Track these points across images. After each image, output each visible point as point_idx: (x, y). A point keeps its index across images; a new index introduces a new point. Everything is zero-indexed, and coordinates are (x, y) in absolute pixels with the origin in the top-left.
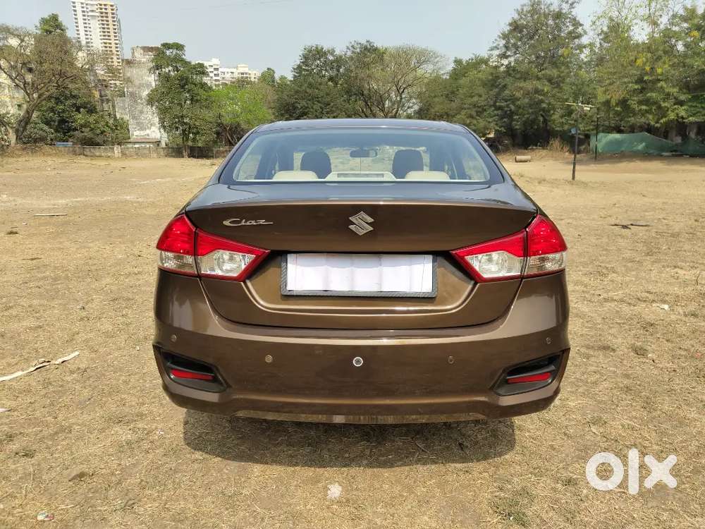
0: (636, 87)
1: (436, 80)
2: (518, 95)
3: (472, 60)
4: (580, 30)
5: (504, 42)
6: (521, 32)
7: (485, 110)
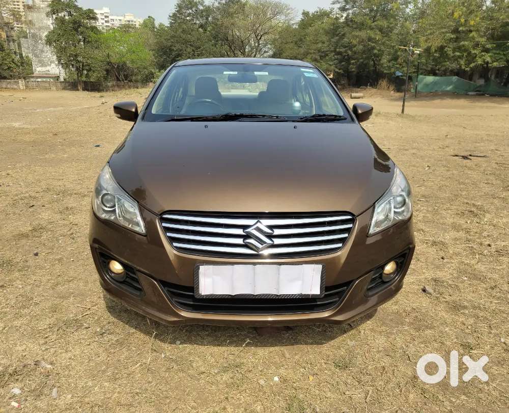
0: (452, 36)
1: (287, 30)
2: (354, 42)
3: (317, 12)
7: (327, 55)
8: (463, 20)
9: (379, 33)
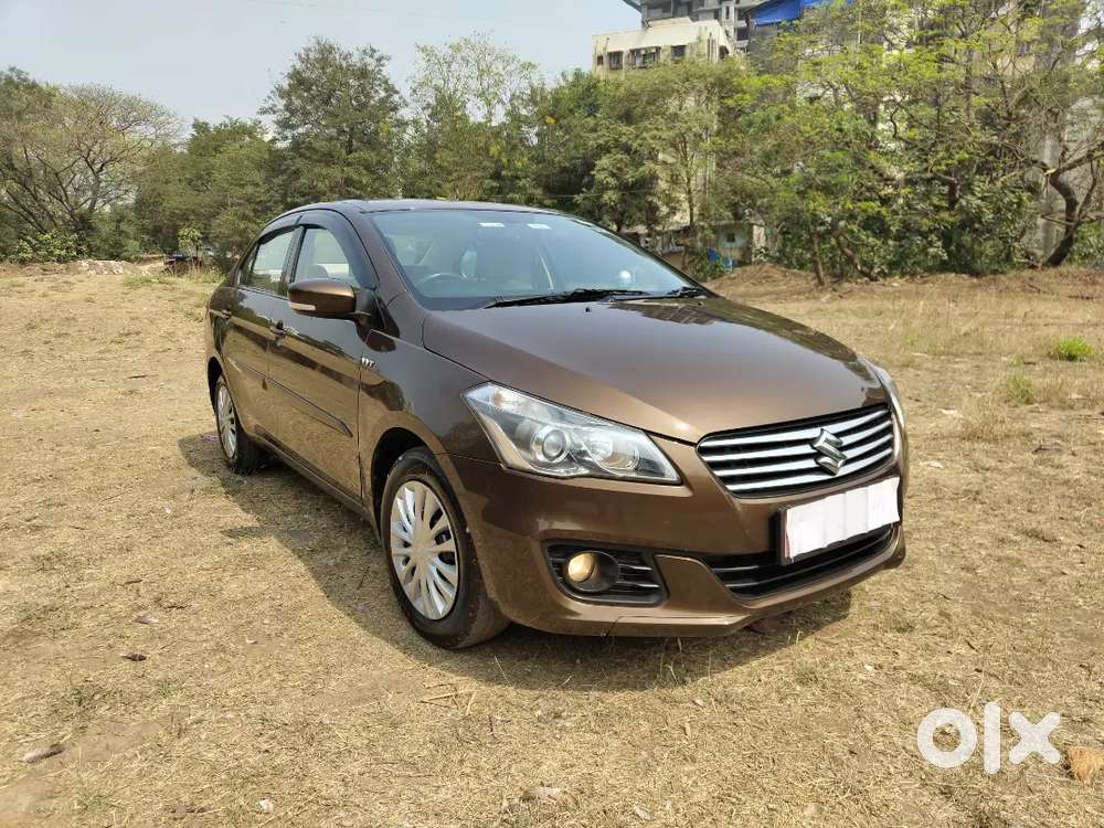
3: (226, 125)
4: (396, 98)
5: (284, 102)
6: (308, 90)
8: (504, 160)
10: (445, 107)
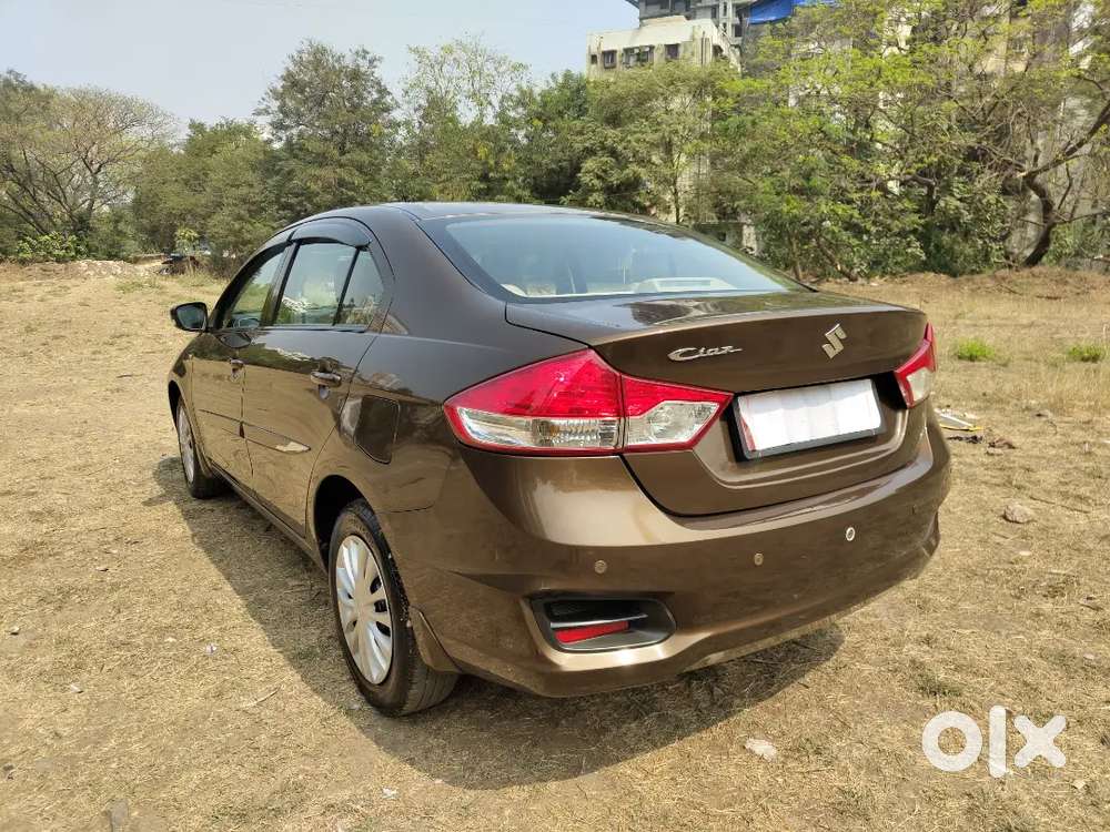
1: (162, 155)
2: (314, 187)
3: (222, 126)
4: (388, 99)
5: (278, 103)
6: (302, 92)
7: (263, 209)
8: (492, 162)
9: (357, 173)
10: (437, 108)
